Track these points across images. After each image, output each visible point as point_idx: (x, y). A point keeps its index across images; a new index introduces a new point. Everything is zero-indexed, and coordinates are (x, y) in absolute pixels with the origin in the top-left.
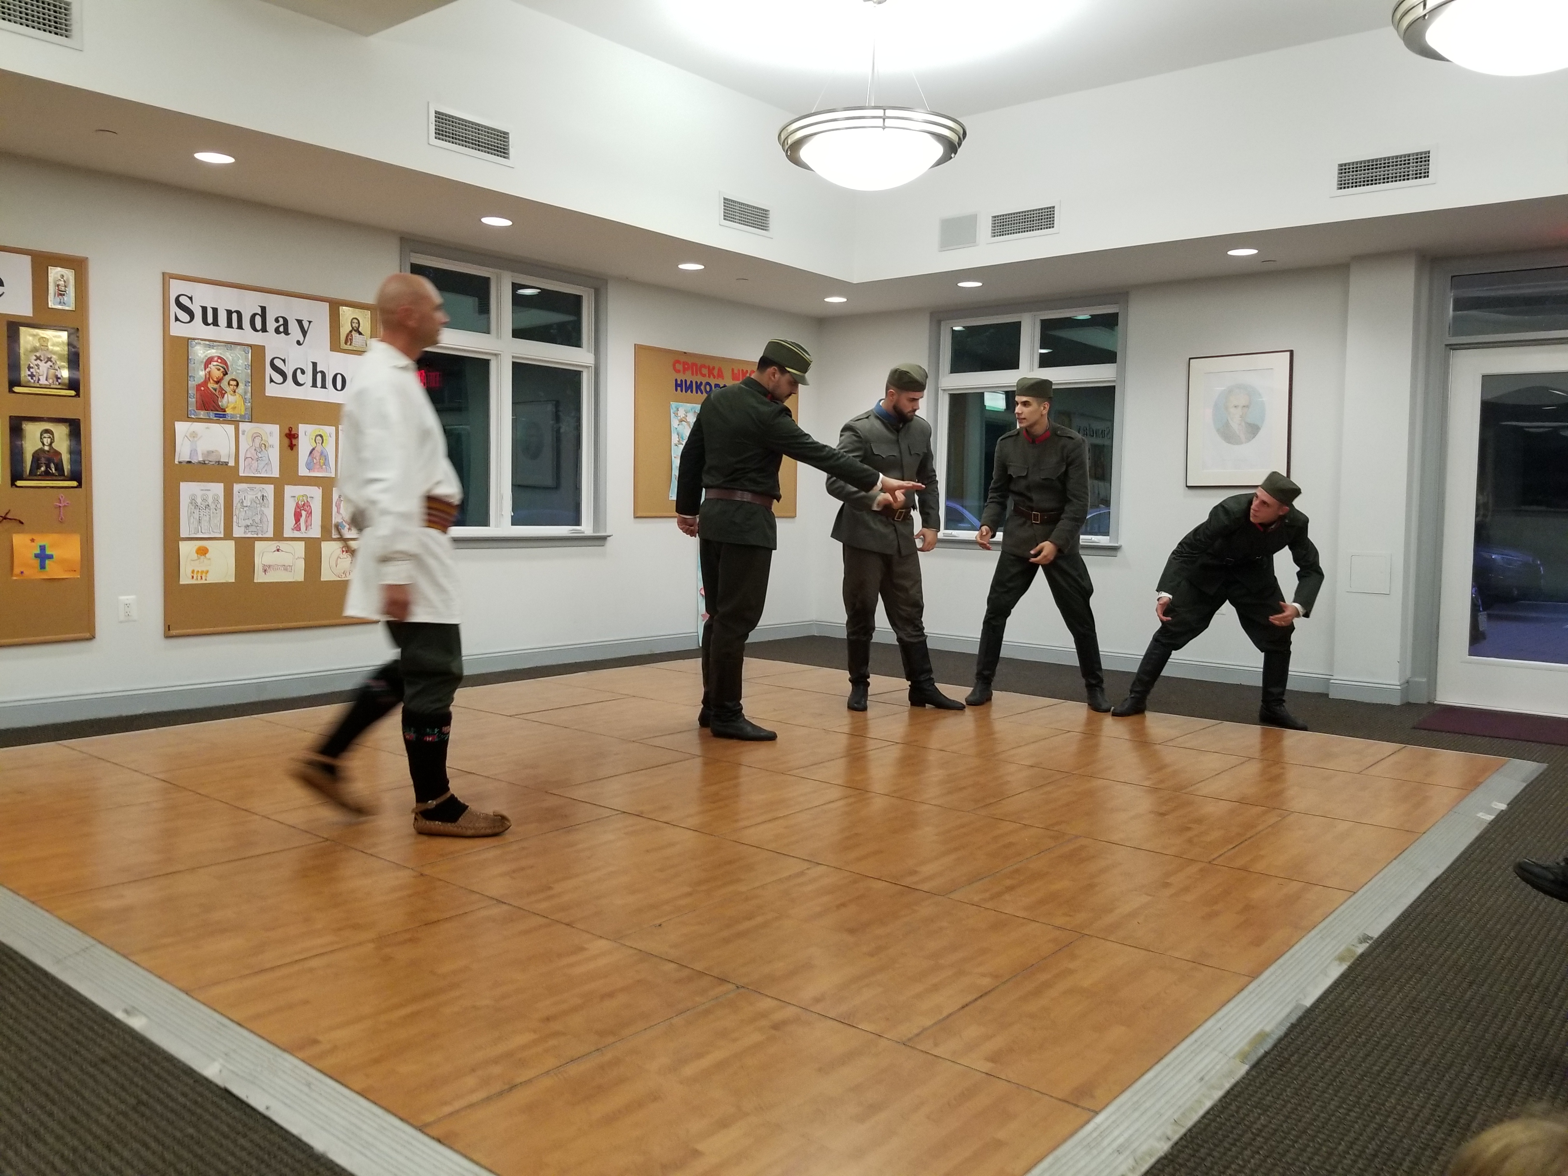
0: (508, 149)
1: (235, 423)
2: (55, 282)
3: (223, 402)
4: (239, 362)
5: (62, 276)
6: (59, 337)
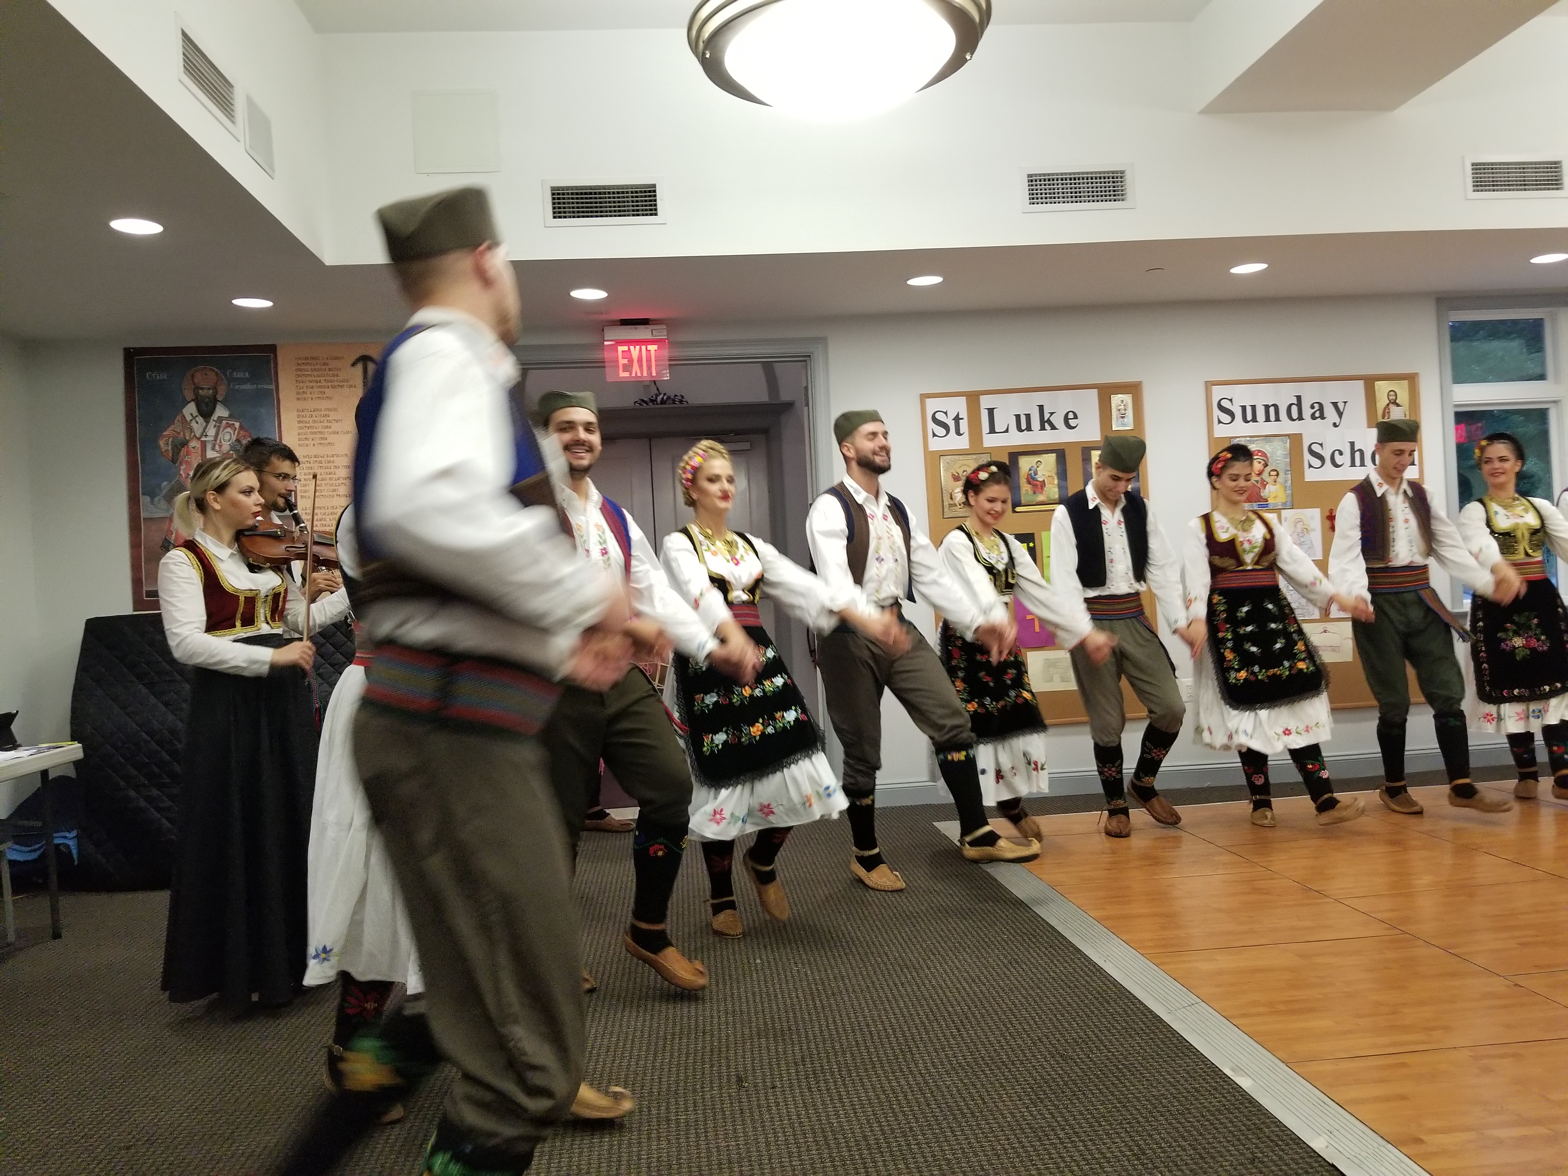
0: (1561, 180)
1: (1277, 511)
2: (1117, 407)
3: (1265, 493)
4: (1278, 452)
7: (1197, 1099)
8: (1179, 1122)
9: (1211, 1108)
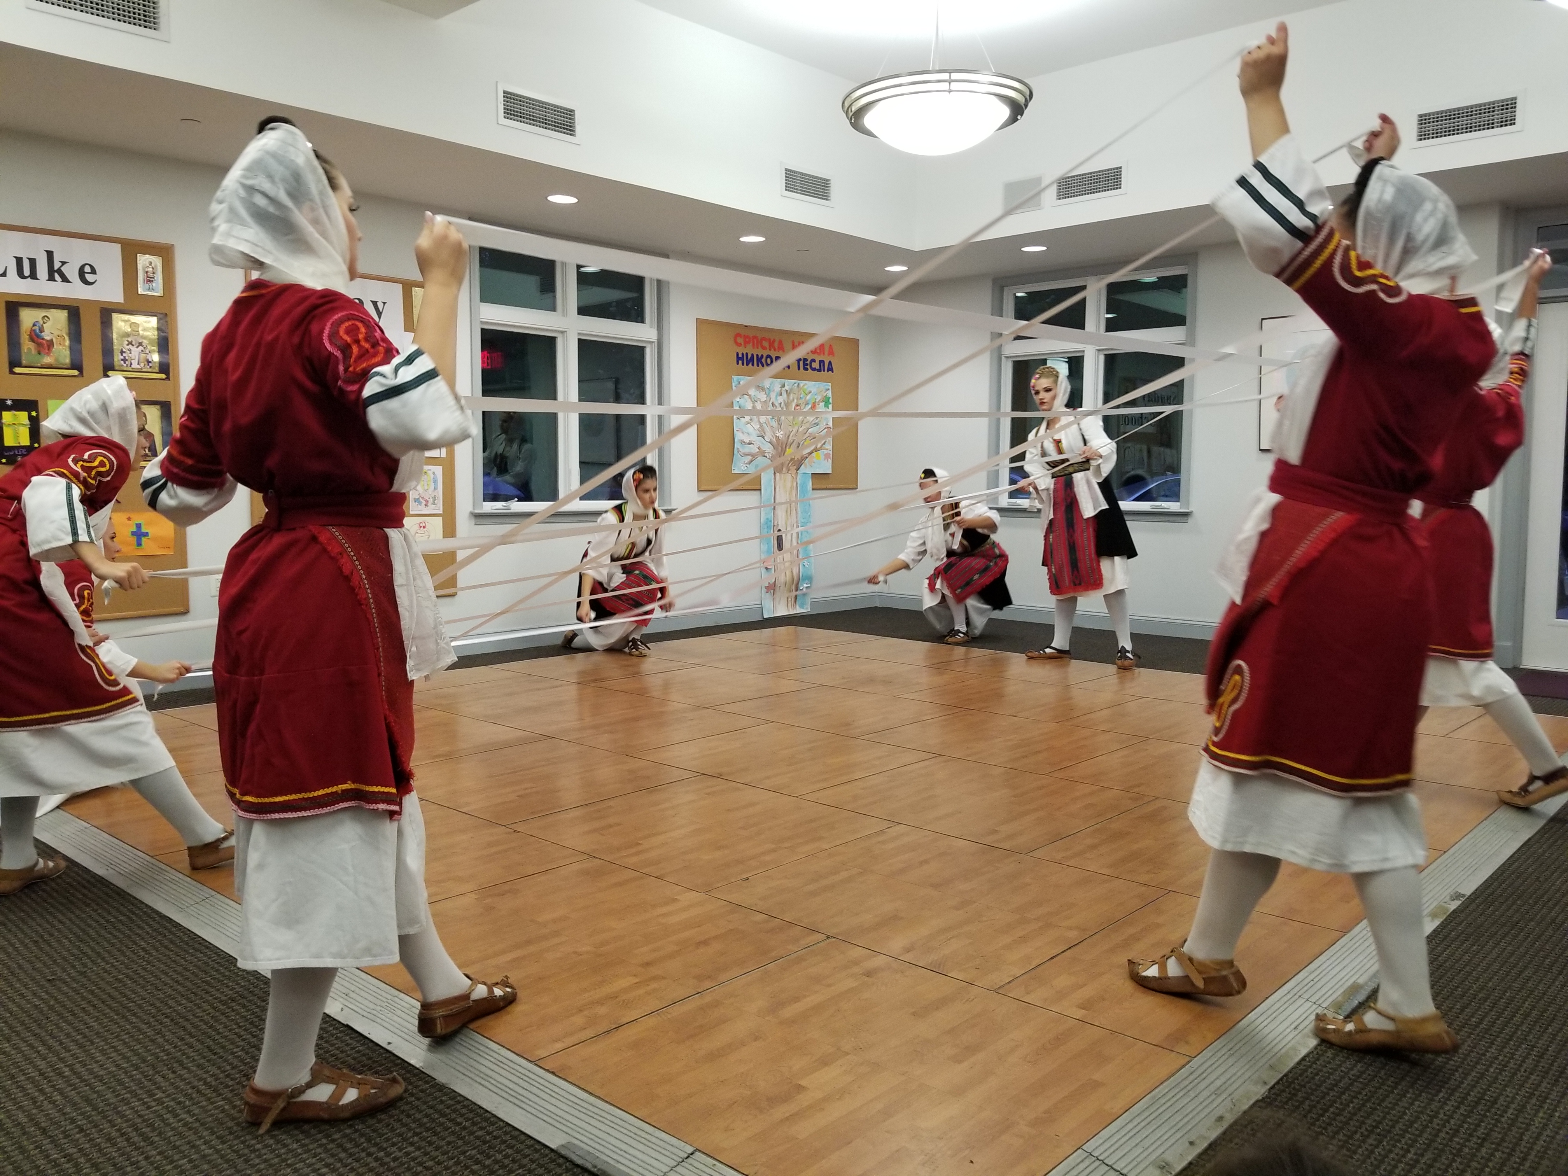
0: (574, 127)
2: (144, 269)
5: (151, 263)
6: (149, 322)
7: (207, 993)
8: (187, 1020)
9: (224, 998)
